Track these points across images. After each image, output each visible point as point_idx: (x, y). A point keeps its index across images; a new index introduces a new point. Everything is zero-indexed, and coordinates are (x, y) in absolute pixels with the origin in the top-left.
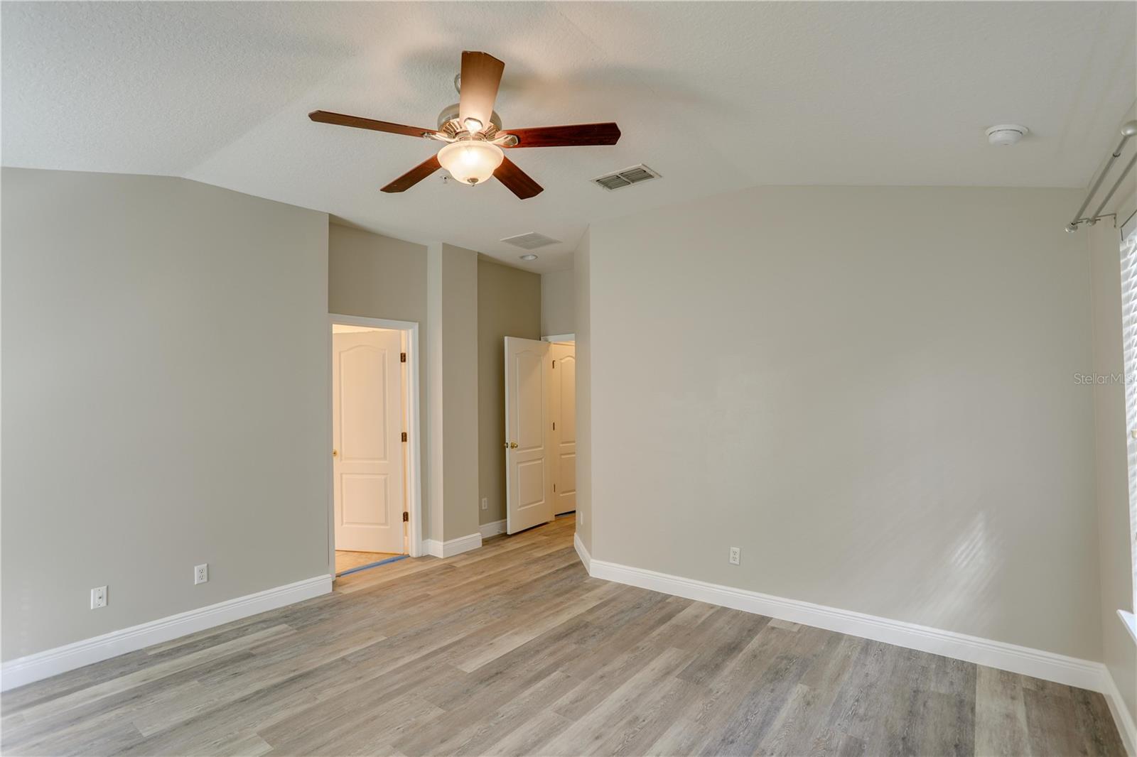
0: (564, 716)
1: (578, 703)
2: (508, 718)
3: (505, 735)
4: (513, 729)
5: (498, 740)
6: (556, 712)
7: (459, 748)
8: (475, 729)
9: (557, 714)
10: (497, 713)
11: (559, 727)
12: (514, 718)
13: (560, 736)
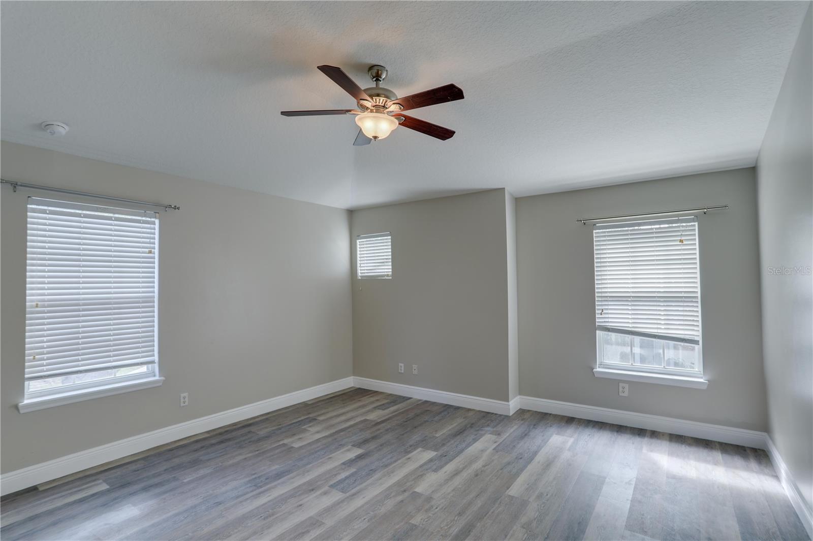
0: (318, 520)
1: (303, 531)
2: (360, 518)
3: (362, 506)
4: (356, 510)
5: (366, 503)
6: (323, 523)
7: (390, 498)
8: (383, 510)
9: (323, 521)
10: (369, 521)
11: (324, 512)
12: (356, 518)
13: (325, 506)
